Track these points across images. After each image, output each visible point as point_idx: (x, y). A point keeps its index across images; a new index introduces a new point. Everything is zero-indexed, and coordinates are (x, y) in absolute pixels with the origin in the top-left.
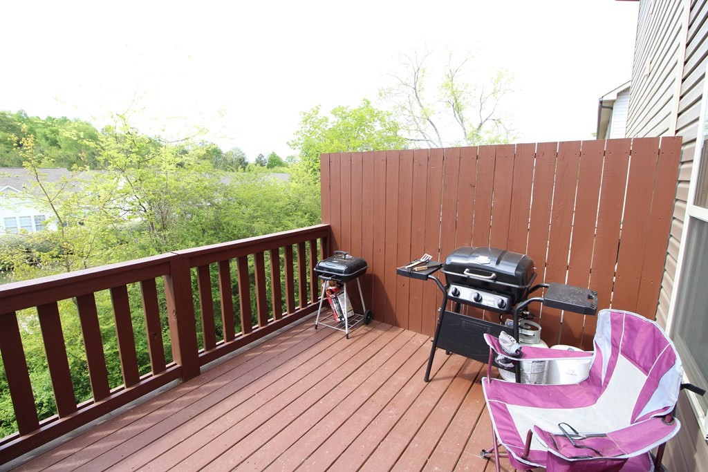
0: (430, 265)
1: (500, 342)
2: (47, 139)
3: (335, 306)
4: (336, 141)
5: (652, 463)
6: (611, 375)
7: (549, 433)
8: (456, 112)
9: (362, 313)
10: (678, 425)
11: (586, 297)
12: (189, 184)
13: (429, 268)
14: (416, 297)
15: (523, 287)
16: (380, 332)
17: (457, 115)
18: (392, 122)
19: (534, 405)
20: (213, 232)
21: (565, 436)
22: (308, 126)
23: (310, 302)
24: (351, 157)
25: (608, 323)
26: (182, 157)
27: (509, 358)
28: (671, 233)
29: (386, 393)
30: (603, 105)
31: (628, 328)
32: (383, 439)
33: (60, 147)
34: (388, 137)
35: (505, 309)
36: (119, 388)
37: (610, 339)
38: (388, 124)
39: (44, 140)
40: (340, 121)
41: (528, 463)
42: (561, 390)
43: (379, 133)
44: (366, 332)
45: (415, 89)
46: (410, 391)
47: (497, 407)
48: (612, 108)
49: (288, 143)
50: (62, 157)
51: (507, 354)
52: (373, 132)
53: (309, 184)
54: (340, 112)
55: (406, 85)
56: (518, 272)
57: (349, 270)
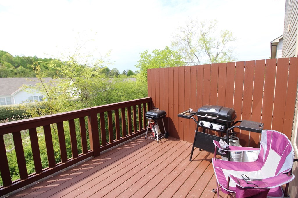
0: (192, 113)
1: (220, 144)
2: (44, 67)
3: (153, 130)
4: (154, 64)
5: (283, 193)
6: (267, 157)
7: (237, 178)
8: (206, 51)
9: (164, 133)
10: (293, 176)
11: (258, 126)
12: (96, 82)
13: (191, 114)
14: (186, 127)
15: (230, 121)
16: (171, 141)
17: (207, 52)
18: (178, 55)
19: (234, 170)
20: (105, 102)
21: (244, 179)
22: (143, 58)
23: (143, 129)
24: (159, 70)
25: (266, 135)
26: (93, 72)
27: (223, 150)
28: (297, 99)
29: (173, 165)
30: (273, 45)
31: (273, 137)
32: (171, 183)
33: (49, 70)
34: (177, 62)
35: (223, 131)
36: (70, 159)
37: (266, 142)
38: (177, 56)
39: (43, 67)
40: (156, 56)
41: (229, 191)
42: (247, 164)
43: (173, 60)
44: (166, 141)
45: (188, 41)
46: (183, 165)
47: (218, 170)
48: (277, 46)
49: (135, 66)
50: (50, 73)
51: (223, 149)
52: (170, 60)
53: (144, 82)
54: (156, 52)
55: (184, 40)
56: (228, 115)
57: (159, 115)
